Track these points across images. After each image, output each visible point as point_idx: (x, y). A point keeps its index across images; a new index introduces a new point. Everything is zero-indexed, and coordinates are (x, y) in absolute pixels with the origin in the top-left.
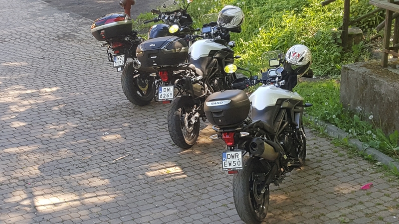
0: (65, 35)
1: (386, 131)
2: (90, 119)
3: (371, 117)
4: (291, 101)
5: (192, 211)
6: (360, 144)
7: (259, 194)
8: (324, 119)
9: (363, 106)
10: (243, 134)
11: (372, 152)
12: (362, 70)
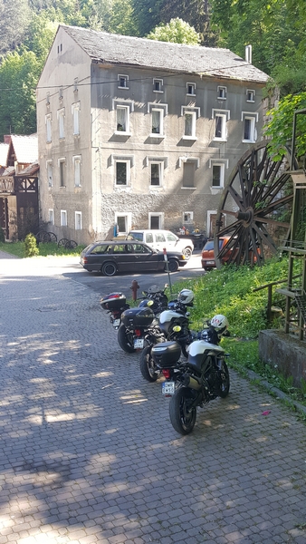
0: (94, 307)
1: (286, 376)
2: (96, 360)
3: (276, 366)
4: (214, 351)
5: (146, 423)
6: (267, 384)
7: (188, 412)
8: (246, 366)
9: (272, 359)
10: (175, 371)
11: (274, 390)
12: (272, 334)
